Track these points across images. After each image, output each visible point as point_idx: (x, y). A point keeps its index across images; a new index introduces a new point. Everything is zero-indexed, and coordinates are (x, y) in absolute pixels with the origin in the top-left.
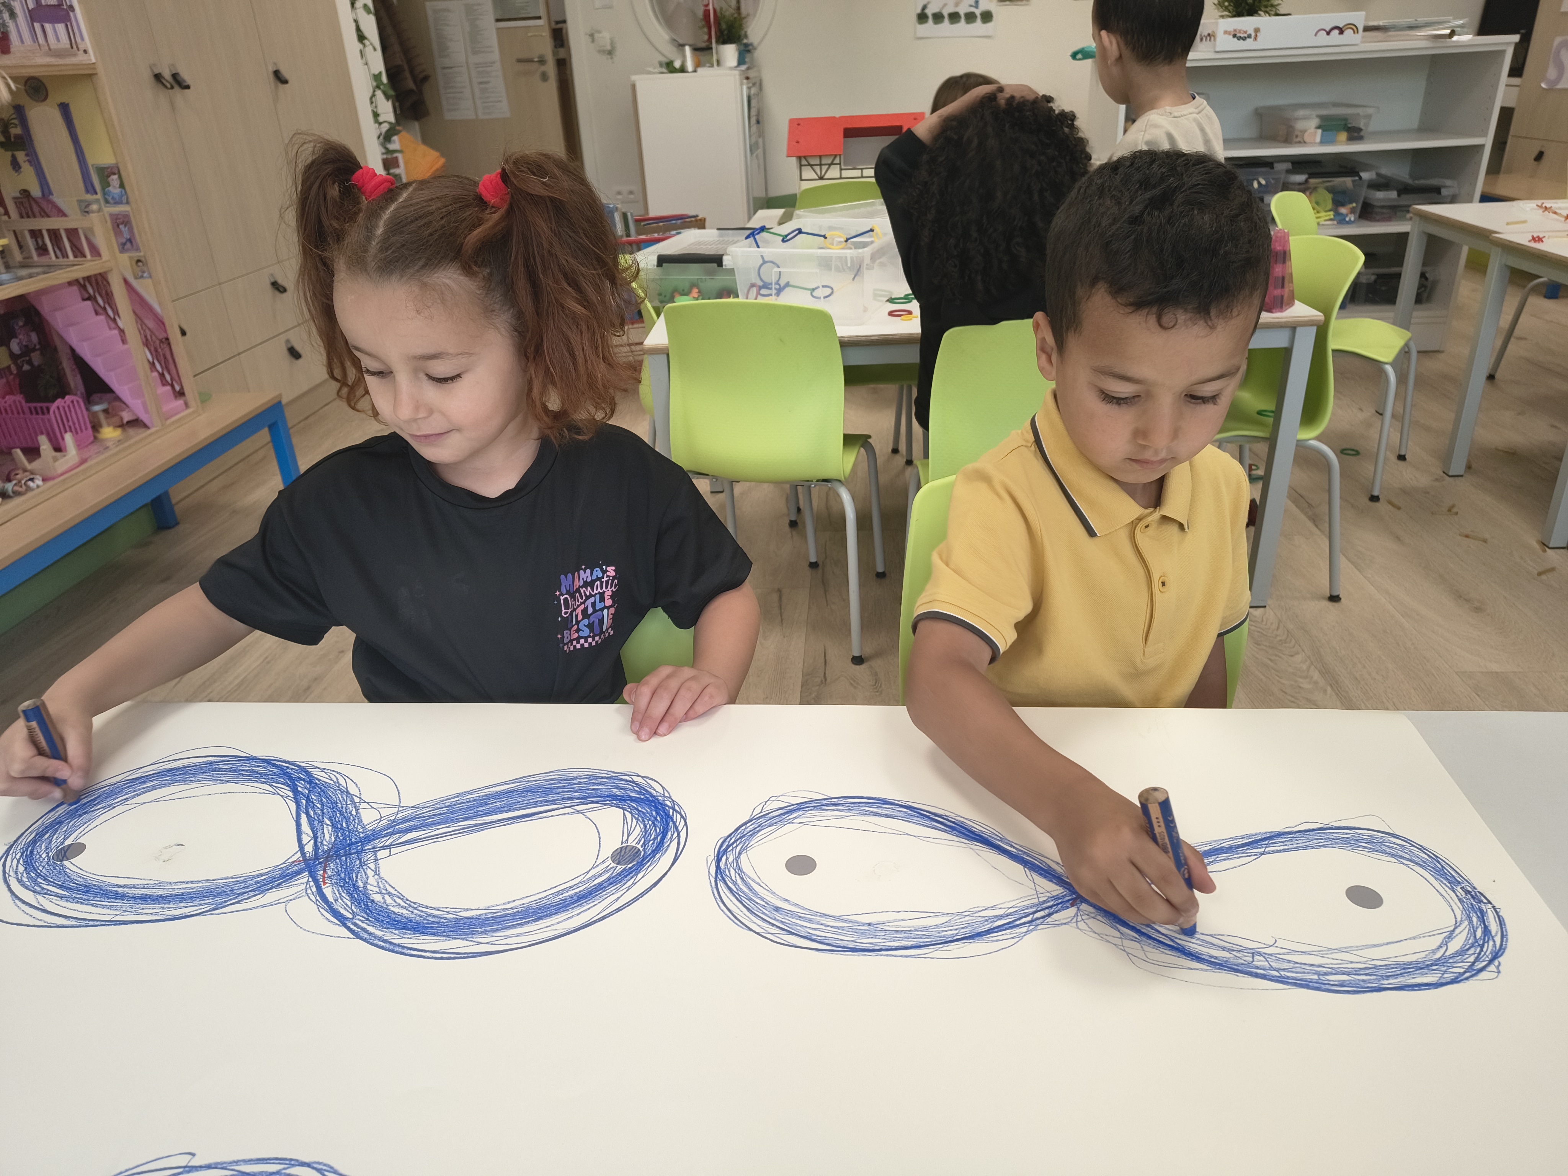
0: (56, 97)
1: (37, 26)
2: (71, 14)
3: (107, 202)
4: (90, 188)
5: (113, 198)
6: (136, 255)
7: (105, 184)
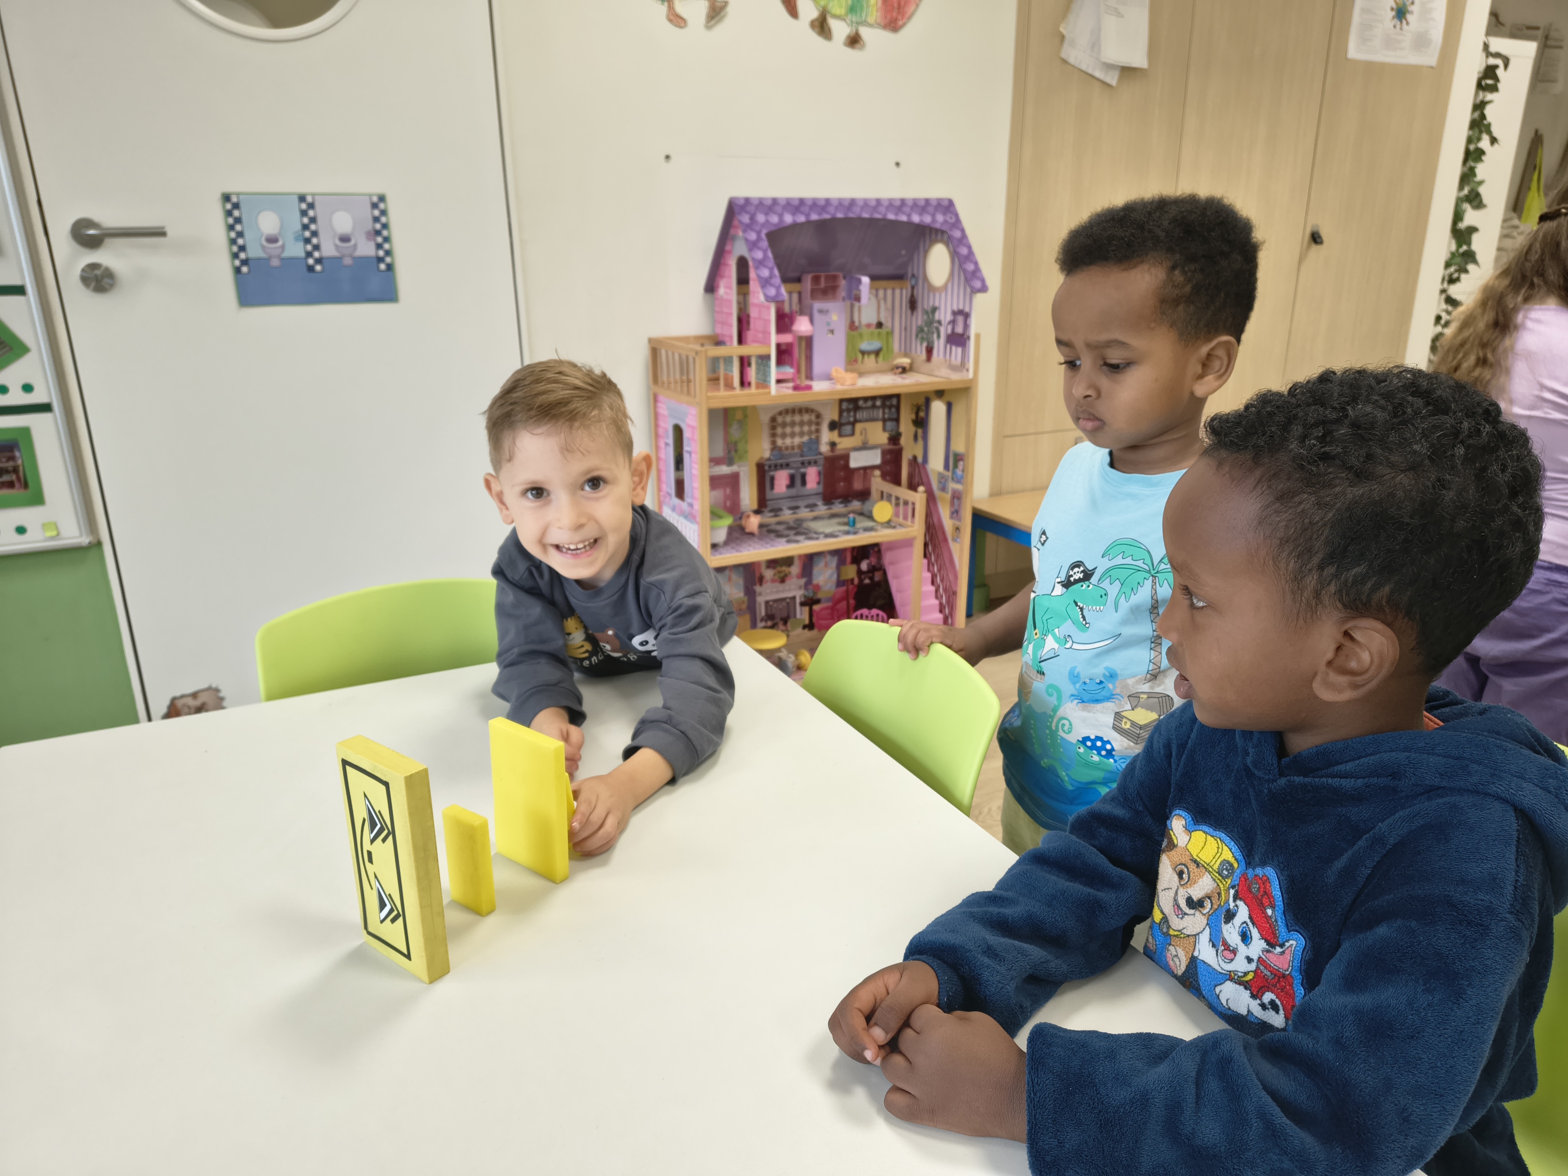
0: (947, 397)
1: (948, 346)
2: (967, 341)
3: (953, 479)
4: (946, 467)
5: (957, 477)
6: (957, 523)
7: (956, 466)
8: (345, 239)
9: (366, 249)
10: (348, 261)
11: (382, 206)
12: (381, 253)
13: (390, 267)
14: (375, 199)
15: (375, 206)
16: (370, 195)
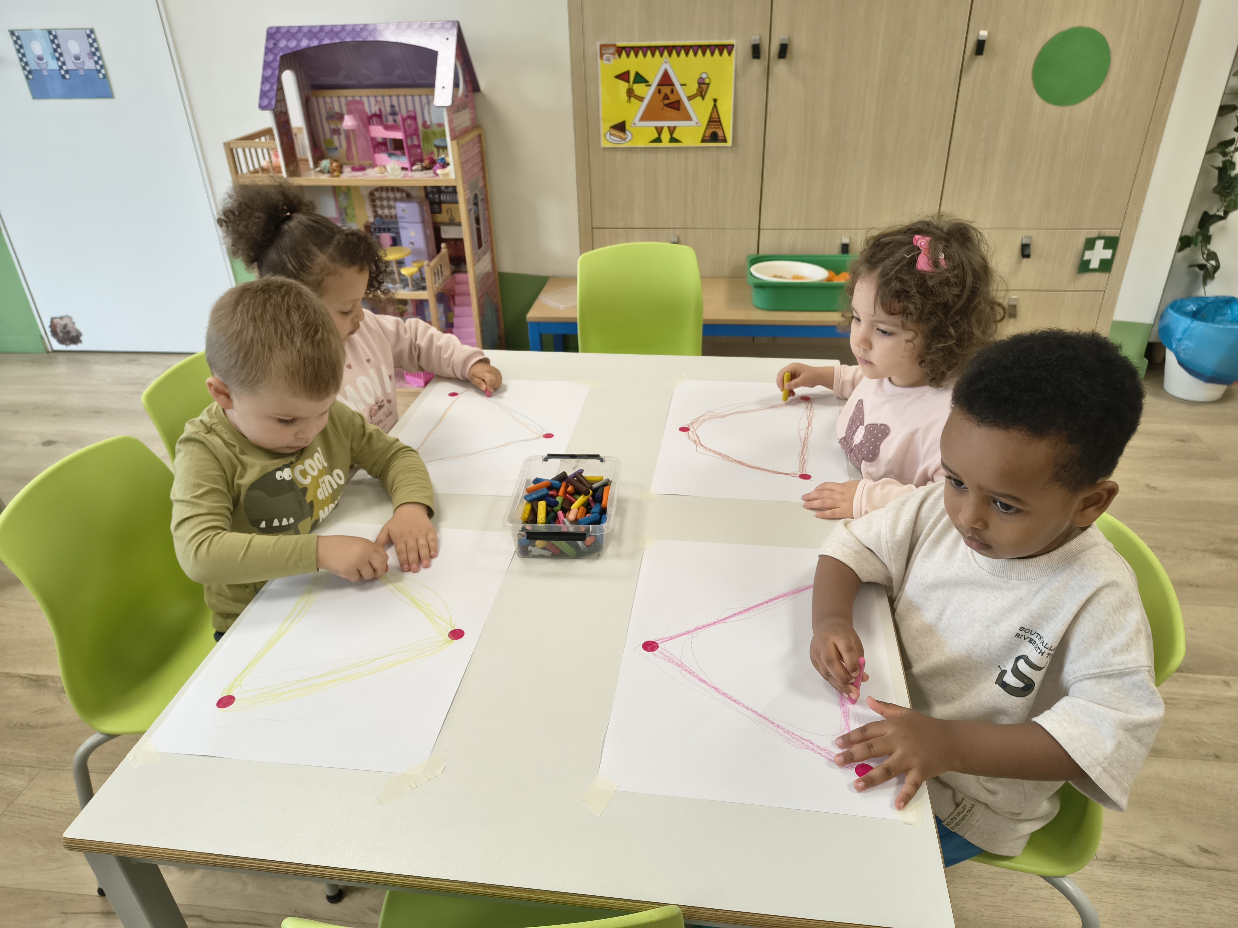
8: (77, 58)
9: (90, 65)
10: (81, 72)
11: (93, 36)
12: (98, 67)
13: (105, 76)
14: (88, 32)
15: (89, 36)
16: (85, 29)
